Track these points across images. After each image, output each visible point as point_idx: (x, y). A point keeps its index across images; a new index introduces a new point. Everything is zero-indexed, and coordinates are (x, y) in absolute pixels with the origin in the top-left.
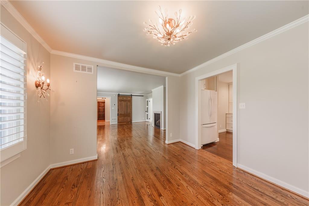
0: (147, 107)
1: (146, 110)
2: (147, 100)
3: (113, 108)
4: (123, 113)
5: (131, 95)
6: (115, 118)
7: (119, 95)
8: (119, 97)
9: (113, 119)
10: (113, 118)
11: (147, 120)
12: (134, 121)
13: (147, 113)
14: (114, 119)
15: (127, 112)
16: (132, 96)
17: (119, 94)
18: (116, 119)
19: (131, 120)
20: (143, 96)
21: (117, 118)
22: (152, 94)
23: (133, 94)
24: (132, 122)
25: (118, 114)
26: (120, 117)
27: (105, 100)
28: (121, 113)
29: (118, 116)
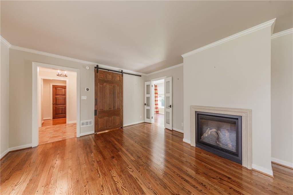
0: (148, 96)
1: (146, 102)
2: (147, 83)
3: (84, 98)
4: (106, 108)
5: (122, 72)
6: (89, 121)
7: (97, 68)
8: (97, 72)
9: (83, 124)
10: (85, 121)
11: (147, 120)
12: (126, 123)
13: (146, 107)
14: (87, 123)
15: (114, 107)
16: (124, 74)
17: (97, 66)
18: (90, 123)
19: (121, 123)
20: (141, 76)
21: (93, 120)
22: (183, 66)
23: (124, 71)
24: (124, 126)
25: (96, 111)
26: (101, 118)
27: (65, 82)
28: (102, 109)
29: (95, 115)
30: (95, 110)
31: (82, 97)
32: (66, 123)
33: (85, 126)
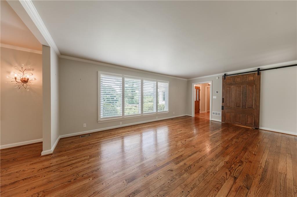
3: (215, 97)
4: (234, 106)
5: (258, 70)
6: (218, 112)
7: (225, 76)
8: (225, 79)
10: (215, 112)
14: (216, 114)
17: (225, 74)
18: (219, 114)
19: (256, 123)
21: (221, 113)
28: (229, 106)
29: (222, 109)
30: (222, 106)
31: (213, 97)
32: (199, 113)
33: (215, 115)
